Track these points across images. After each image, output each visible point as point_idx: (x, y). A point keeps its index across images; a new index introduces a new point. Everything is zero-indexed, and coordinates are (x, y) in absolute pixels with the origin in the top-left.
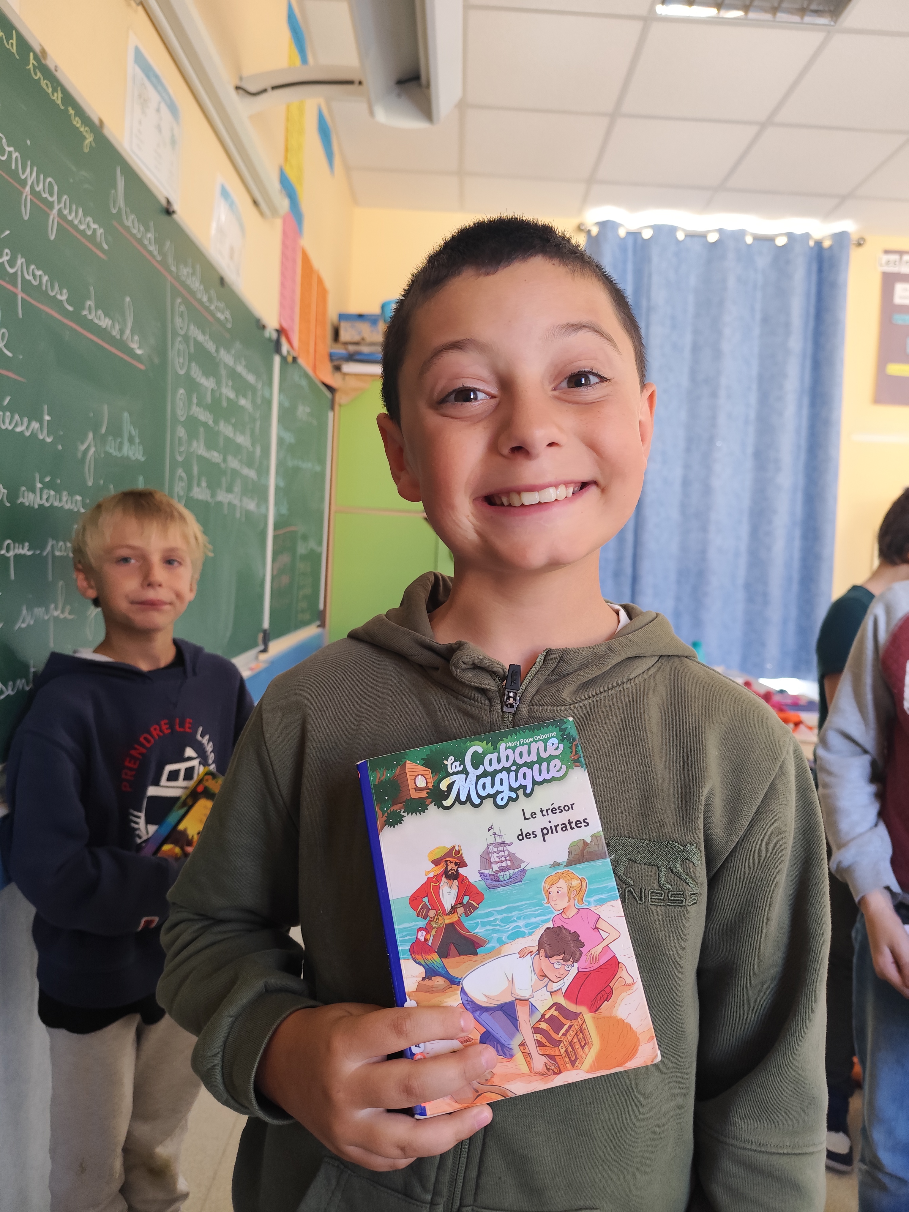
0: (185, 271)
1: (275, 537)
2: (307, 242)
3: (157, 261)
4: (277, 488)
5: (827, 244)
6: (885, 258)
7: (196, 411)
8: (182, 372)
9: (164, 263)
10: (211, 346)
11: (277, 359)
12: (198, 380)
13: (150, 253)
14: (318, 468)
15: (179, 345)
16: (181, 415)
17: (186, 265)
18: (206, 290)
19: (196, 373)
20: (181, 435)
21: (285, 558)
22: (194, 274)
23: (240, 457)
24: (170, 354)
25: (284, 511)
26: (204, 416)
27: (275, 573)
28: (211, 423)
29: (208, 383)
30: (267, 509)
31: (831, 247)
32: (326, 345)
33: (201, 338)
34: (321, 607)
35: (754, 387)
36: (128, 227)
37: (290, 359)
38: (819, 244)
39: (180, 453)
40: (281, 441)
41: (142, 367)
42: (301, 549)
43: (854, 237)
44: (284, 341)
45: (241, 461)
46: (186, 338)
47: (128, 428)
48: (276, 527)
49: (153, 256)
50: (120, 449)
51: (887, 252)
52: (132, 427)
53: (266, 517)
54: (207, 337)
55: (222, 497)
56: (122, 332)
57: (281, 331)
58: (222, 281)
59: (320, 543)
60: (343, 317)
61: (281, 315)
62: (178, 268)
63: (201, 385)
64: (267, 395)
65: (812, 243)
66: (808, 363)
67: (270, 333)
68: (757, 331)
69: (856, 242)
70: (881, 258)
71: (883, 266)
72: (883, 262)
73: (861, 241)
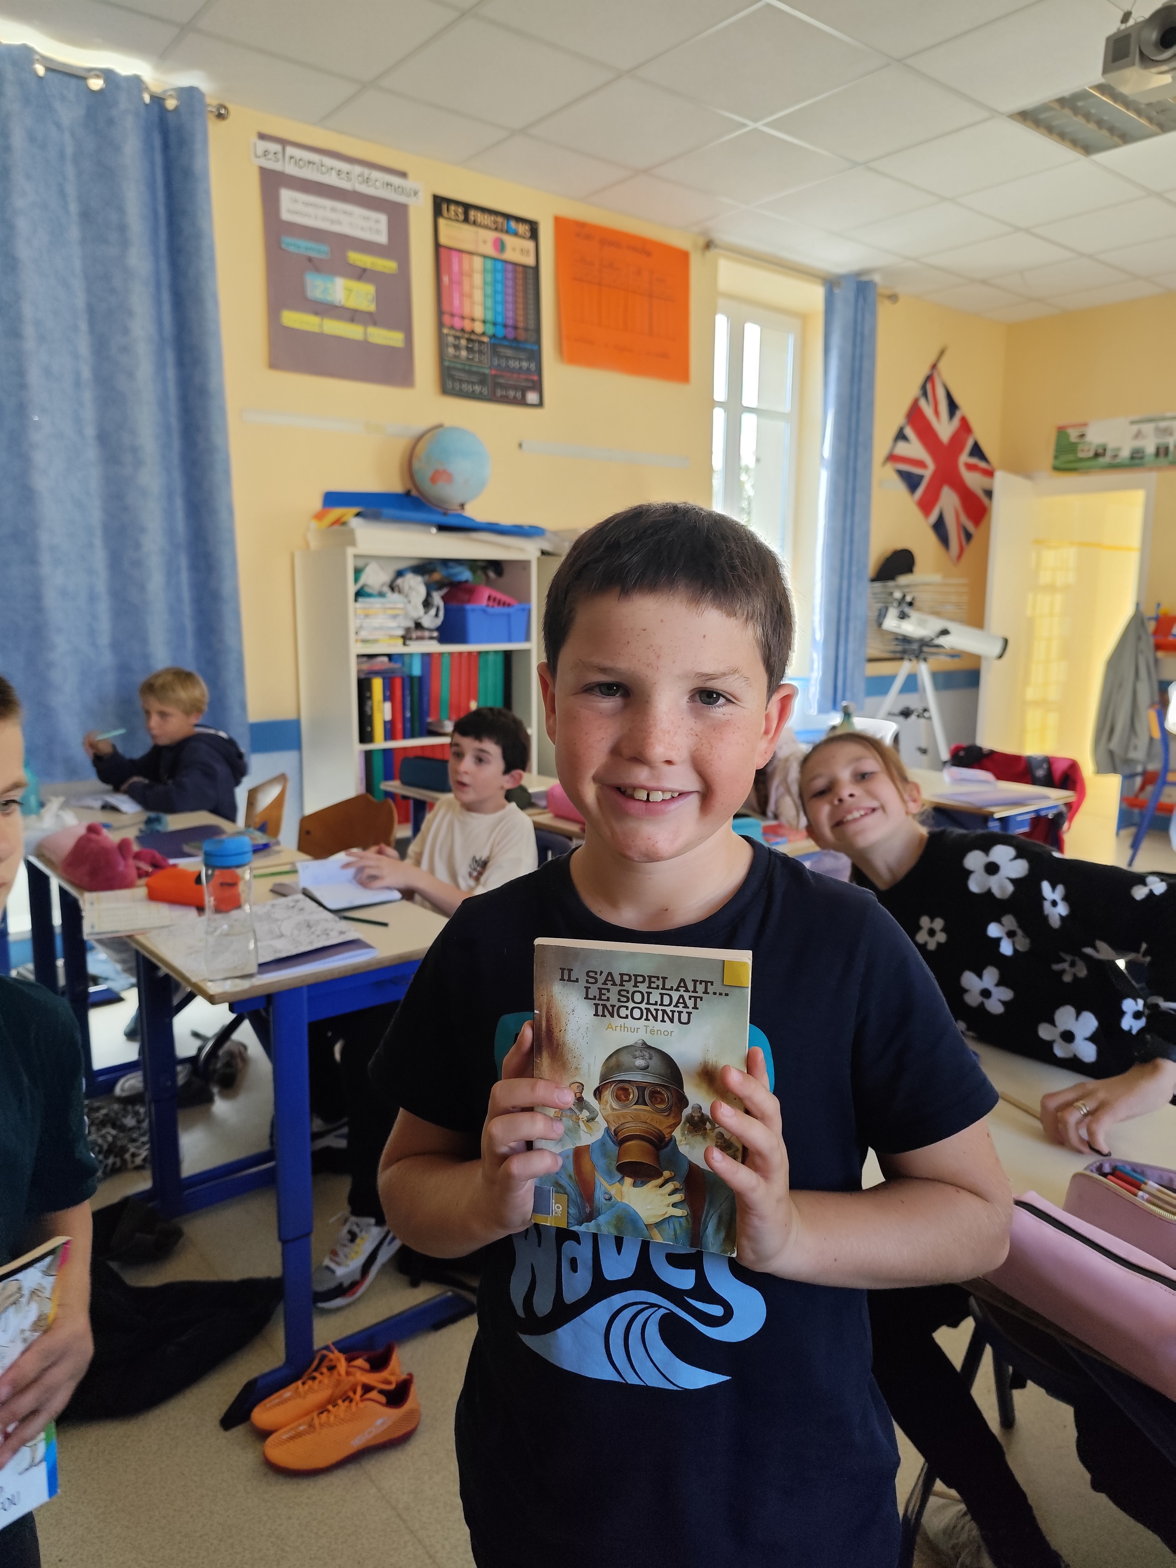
5: (171, 104)
6: (263, 145)
31: (176, 109)
35: (83, 326)
38: (158, 100)
43: (212, 101)
51: (262, 137)
65: (147, 98)
66: (166, 296)
68: (74, 232)
69: (214, 110)
70: (255, 145)
71: (259, 157)
72: (260, 152)
73: (223, 111)
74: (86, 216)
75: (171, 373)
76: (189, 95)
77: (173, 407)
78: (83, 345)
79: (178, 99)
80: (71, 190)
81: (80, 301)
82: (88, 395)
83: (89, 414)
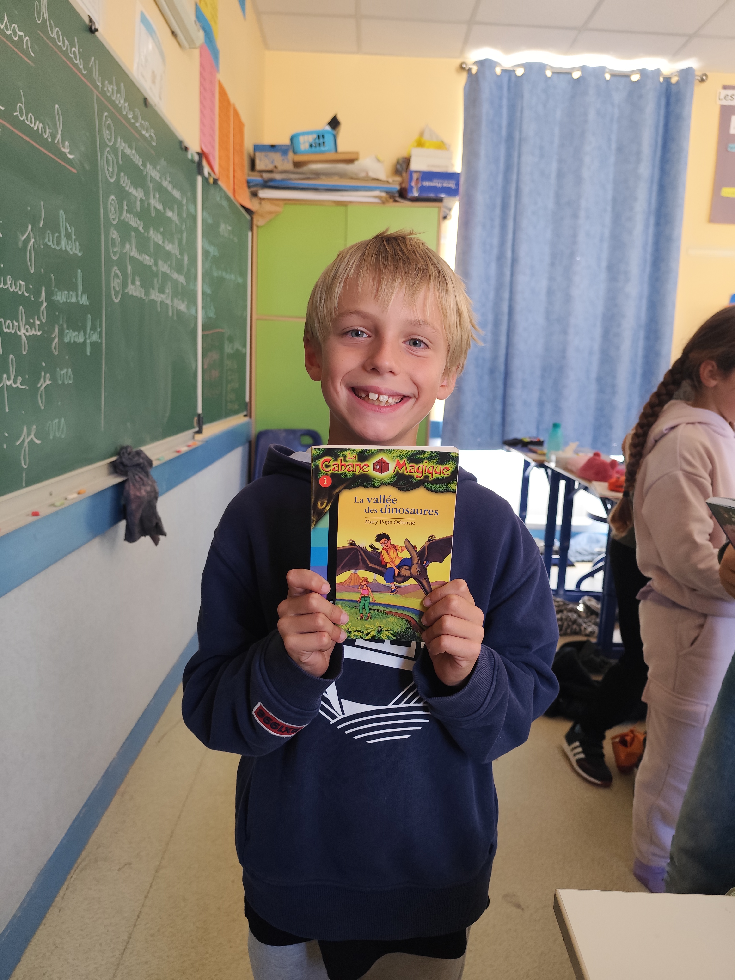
0: (110, 88)
1: (204, 336)
2: (222, 76)
3: (83, 74)
4: (204, 293)
5: (674, 80)
6: (724, 92)
7: (126, 216)
8: (112, 180)
9: (89, 76)
10: (138, 160)
11: (199, 179)
12: (127, 189)
13: (76, 66)
14: (240, 280)
15: (107, 155)
16: (113, 219)
17: (111, 83)
18: (131, 109)
19: (125, 182)
20: (114, 237)
21: (214, 355)
22: (118, 91)
23: (169, 263)
24: (100, 163)
25: (212, 314)
26: (134, 222)
27: (206, 367)
28: (141, 228)
29: (138, 194)
30: (196, 312)
31: (678, 82)
32: (244, 174)
33: (128, 151)
34: (247, 399)
36: (54, 38)
37: (211, 181)
38: (667, 80)
39: (115, 253)
40: (206, 253)
41: (75, 171)
42: (228, 349)
43: (698, 73)
44: (205, 163)
45: (170, 266)
46: (114, 150)
47: (64, 225)
48: (204, 328)
49: (80, 70)
50: (58, 243)
51: (725, 87)
52: (68, 225)
53: (196, 318)
54: (134, 151)
55: (155, 295)
56: (53, 136)
57: (202, 154)
58: (146, 101)
59: (245, 346)
60: (258, 148)
61: (201, 140)
62: (103, 84)
63: (131, 193)
64: (192, 210)
65: (661, 79)
67: (192, 155)
68: (612, 159)
69: (699, 78)
70: (720, 93)
71: (722, 100)
72: (722, 97)
73: (704, 78)
74: (620, 149)
75: (651, 230)
76: (686, 73)
77: (650, 249)
78: (608, 219)
79: (679, 76)
80: (614, 137)
81: (609, 196)
82: (606, 246)
83: (605, 255)
